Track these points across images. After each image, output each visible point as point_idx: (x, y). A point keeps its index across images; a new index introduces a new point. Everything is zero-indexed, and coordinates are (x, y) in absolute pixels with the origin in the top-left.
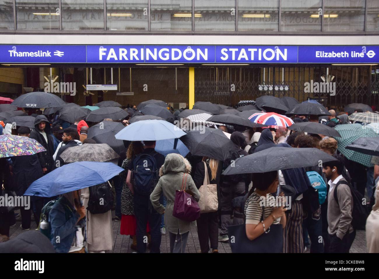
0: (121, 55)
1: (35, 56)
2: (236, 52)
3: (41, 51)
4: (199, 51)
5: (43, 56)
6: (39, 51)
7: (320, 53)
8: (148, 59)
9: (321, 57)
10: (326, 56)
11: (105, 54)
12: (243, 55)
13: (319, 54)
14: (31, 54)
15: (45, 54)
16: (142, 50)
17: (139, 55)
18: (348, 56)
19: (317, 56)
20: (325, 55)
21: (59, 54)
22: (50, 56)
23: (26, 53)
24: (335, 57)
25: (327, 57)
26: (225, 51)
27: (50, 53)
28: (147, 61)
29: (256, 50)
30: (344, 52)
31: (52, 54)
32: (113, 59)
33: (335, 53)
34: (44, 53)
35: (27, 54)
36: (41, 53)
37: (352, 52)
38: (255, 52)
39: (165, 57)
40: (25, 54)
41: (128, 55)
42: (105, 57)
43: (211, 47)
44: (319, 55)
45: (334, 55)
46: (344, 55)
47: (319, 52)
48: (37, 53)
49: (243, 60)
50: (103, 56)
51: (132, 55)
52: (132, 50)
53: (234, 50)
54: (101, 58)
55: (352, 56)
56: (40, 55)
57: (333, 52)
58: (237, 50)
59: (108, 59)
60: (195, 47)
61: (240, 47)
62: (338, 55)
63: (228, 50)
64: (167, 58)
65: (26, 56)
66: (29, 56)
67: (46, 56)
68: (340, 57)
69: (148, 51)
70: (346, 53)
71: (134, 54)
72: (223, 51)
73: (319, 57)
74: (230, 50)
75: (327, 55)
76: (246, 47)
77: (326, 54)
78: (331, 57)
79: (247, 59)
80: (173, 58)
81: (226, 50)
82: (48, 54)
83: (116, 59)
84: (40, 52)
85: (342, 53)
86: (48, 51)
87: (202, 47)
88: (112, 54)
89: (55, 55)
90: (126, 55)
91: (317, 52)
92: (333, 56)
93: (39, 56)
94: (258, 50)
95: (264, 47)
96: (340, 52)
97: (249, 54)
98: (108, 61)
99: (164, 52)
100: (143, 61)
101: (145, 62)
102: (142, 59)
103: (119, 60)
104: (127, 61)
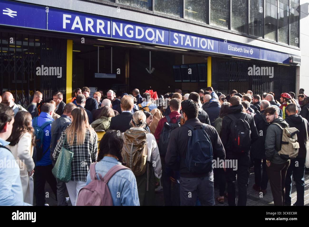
0: (87, 25)
4: (158, 32)
7: (230, 47)
8: (114, 34)
11: (69, 22)
12: (188, 41)
16: (109, 23)
17: (105, 28)
20: (232, 48)
21: (10, 13)
24: (236, 51)
25: (233, 50)
28: (113, 36)
29: (196, 38)
32: (79, 29)
37: (244, 48)
38: (195, 40)
39: (130, 34)
41: (95, 27)
42: (69, 26)
43: (167, 30)
46: (240, 50)
50: (67, 24)
51: (98, 27)
52: (99, 21)
53: (182, 36)
54: (64, 27)
55: (244, 52)
57: (236, 47)
58: (184, 36)
59: (73, 28)
60: (154, 27)
61: (186, 33)
62: (238, 50)
64: (132, 36)
69: (115, 25)
71: (100, 26)
72: (175, 35)
73: (229, 49)
74: (180, 35)
76: (191, 34)
77: (233, 48)
79: (190, 45)
80: (137, 37)
81: (177, 35)
83: (82, 29)
87: (160, 29)
88: (77, 24)
89: (4, 13)
90: (92, 26)
95: (201, 36)
98: (73, 31)
99: (129, 29)
100: (110, 36)
101: (111, 38)
102: (109, 33)
103: (84, 32)
104: (93, 33)
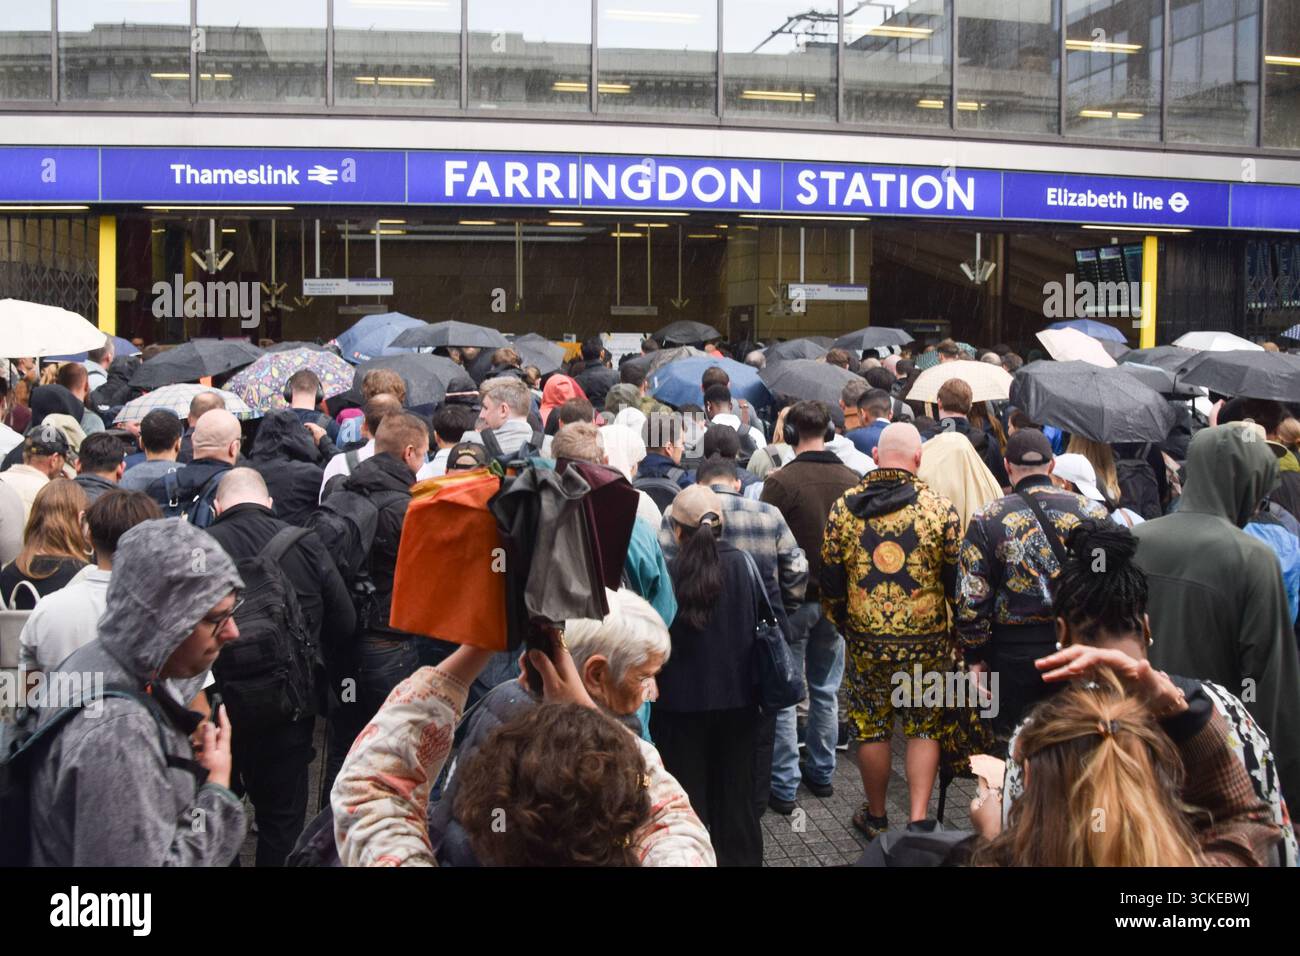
0: (510, 181)
1: (251, 182)
2: (839, 182)
3: (270, 167)
4: (736, 175)
5: (276, 182)
6: (262, 167)
7: (1057, 194)
8: (588, 195)
9: (1061, 203)
10: (1072, 203)
11: (461, 178)
12: (858, 191)
13: (1054, 197)
14: (239, 177)
15: (280, 176)
16: (573, 168)
17: (563, 184)
18: (1125, 206)
19: (1050, 202)
20: (1069, 199)
21: (323, 175)
22: (297, 182)
23: (223, 173)
24: (1093, 205)
25: (1075, 204)
26: (808, 179)
27: (296, 172)
28: (585, 201)
29: (892, 178)
30: (1115, 194)
31: (302, 176)
32: (488, 192)
33: (1094, 196)
34: (277, 173)
35: (227, 176)
36: (270, 173)
37: (1135, 194)
38: (890, 184)
39: (640, 190)
40: (219, 176)
41: (531, 183)
42: (461, 188)
43: (769, 165)
44: (1056, 199)
45: (1092, 200)
46: (1115, 201)
47: (1055, 190)
48: (256, 172)
49: (858, 205)
50: (456, 185)
51: (542, 182)
52: (542, 167)
53: (833, 177)
54: (449, 192)
55: (1135, 206)
56: (266, 178)
57: (1089, 192)
58: (841, 175)
59: (471, 193)
60: (724, 163)
61: (850, 167)
62: (1102, 201)
63: (818, 174)
64: (646, 195)
65: (223, 181)
66: (231, 182)
67: (284, 182)
68: (1105, 206)
69: (590, 171)
70: (1120, 197)
71: (548, 179)
72: (804, 177)
73: (1055, 203)
74: (824, 175)
75: (1076, 200)
76: (868, 168)
77: (1073, 196)
78: (1084, 204)
79: (868, 203)
80: (663, 196)
81: (812, 175)
82: (290, 176)
83: (495, 193)
84: (266, 170)
85: (1112, 196)
86: (289, 168)
87: (746, 164)
88: (483, 179)
89: (310, 178)
90: (525, 183)
91: (1050, 191)
92: (1090, 205)
93: (263, 182)
94: (898, 179)
95: (914, 171)
96: (1107, 194)
97: (873, 188)
98: (471, 199)
99: (636, 177)
100: (575, 201)
101: (580, 206)
102: (573, 194)
103: (503, 198)
104: (527, 200)
